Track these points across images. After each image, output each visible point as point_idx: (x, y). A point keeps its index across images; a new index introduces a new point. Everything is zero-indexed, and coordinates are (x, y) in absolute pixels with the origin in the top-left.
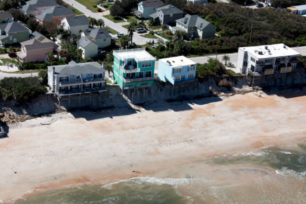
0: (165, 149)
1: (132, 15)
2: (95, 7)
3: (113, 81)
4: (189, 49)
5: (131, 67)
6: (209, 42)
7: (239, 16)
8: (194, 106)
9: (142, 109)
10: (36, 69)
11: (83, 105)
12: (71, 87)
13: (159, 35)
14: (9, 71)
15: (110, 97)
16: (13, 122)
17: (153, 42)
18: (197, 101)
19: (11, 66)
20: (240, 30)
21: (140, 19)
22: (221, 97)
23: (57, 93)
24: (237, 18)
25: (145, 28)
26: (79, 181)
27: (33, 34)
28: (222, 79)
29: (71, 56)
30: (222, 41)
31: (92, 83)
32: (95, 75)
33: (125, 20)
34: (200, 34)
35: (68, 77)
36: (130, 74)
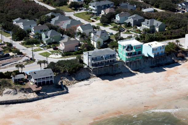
0: (158, 93)
1: (112, 22)
2: (89, 19)
3: (119, 58)
4: (154, 38)
5: (129, 49)
6: (164, 33)
7: (176, 18)
8: (167, 69)
9: (138, 73)
10: (72, 55)
11: (105, 73)
12: (98, 63)
13: (132, 32)
14: (57, 57)
15: (119, 67)
16: (69, 85)
17: (131, 36)
18: (167, 66)
19: (57, 55)
20: (178, 26)
21: (118, 24)
22: (180, 63)
23: (91, 67)
24: (176, 19)
25: (123, 29)
26: (116, 113)
27: (63, 36)
28: (179, 53)
29: (89, 47)
30: (172, 32)
31: (109, 60)
32: (111, 55)
33: (109, 25)
34: (157, 29)
35: (96, 57)
36: (129, 53)
